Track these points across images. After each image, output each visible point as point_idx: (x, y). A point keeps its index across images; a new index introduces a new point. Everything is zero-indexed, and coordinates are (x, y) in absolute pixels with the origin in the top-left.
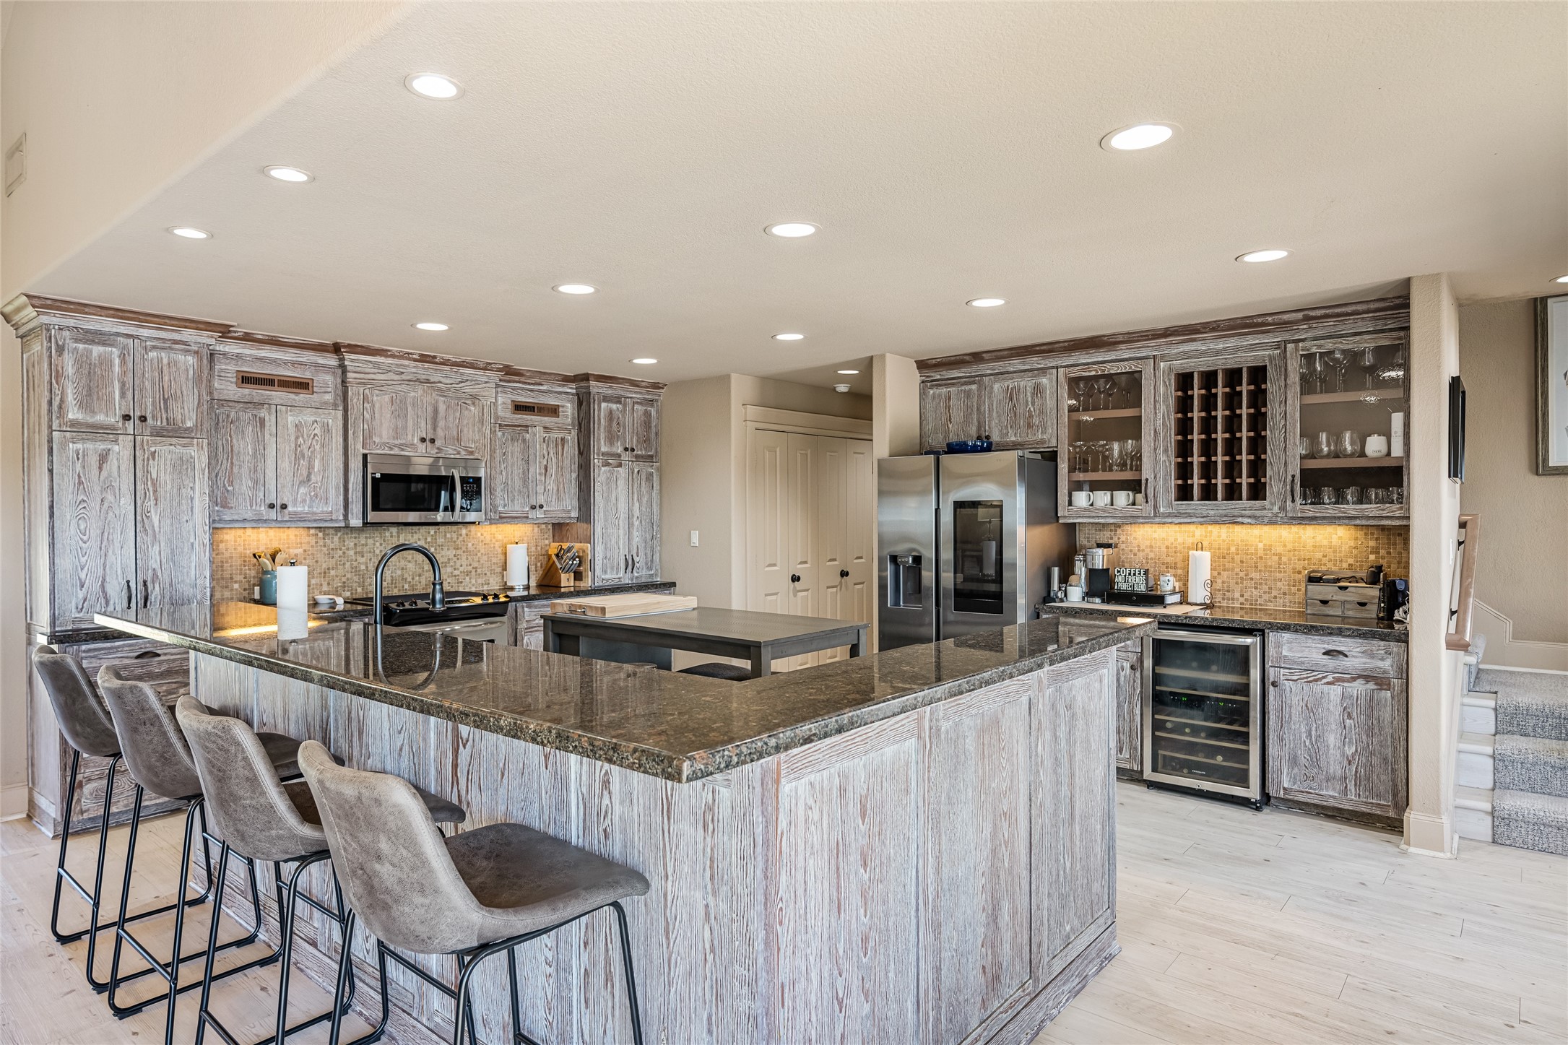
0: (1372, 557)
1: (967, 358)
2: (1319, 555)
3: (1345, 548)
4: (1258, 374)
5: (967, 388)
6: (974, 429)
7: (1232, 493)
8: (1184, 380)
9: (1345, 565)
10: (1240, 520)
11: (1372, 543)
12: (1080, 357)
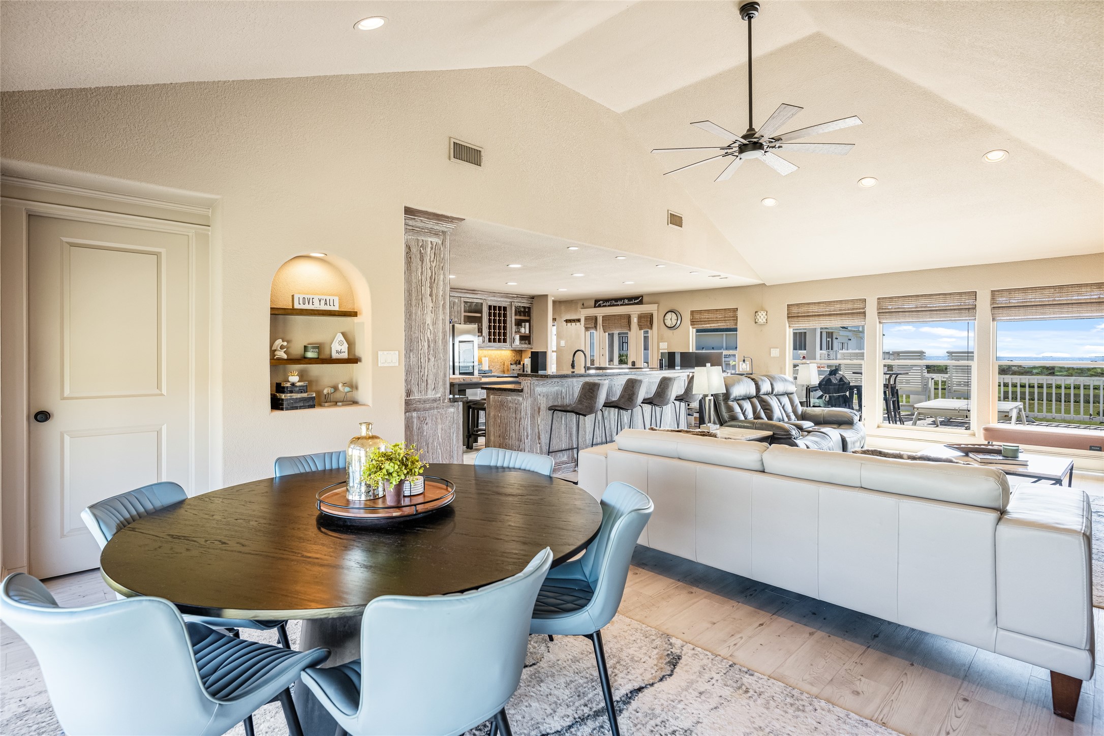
2: (505, 358)
3: (511, 356)
4: (505, 309)
7: (499, 341)
8: (490, 307)
9: (510, 360)
10: (503, 348)
12: (468, 295)
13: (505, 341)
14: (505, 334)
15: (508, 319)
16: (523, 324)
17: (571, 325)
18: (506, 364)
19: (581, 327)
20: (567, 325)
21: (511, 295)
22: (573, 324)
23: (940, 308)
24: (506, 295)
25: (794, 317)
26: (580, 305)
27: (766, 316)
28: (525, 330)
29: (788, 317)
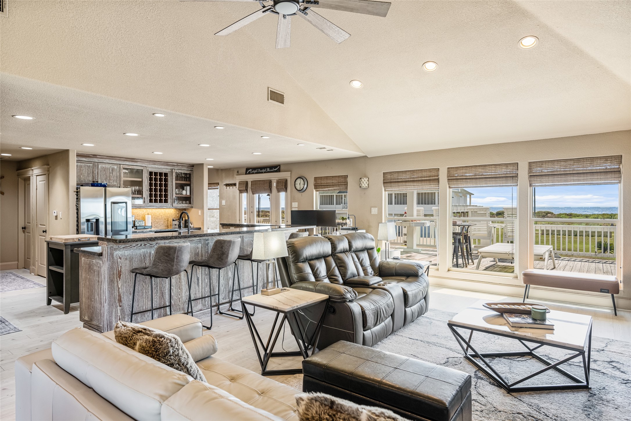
0: (178, 215)
1: (91, 156)
2: (169, 215)
3: (173, 213)
4: (166, 175)
5: (89, 165)
6: (91, 178)
7: (161, 201)
8: (151, 173)
9: (173, 217)
10: (164, 207)
11: (178, 212)
12: (127, 163)
13: (166, 201)
14: (166, 196)
15: (169, 183)
16: (185, 187)
17: (230, 188)
18: (169, 220)
19: (236, 190)
20: (226, 188)
21: (171, 164)
22: (231, 187)
23: (492, 176)
24: (167, 163)
25: (388, 182)
26: (236, 173)
27: (368, 182)
28: (186, 192)
29: (384, 183)
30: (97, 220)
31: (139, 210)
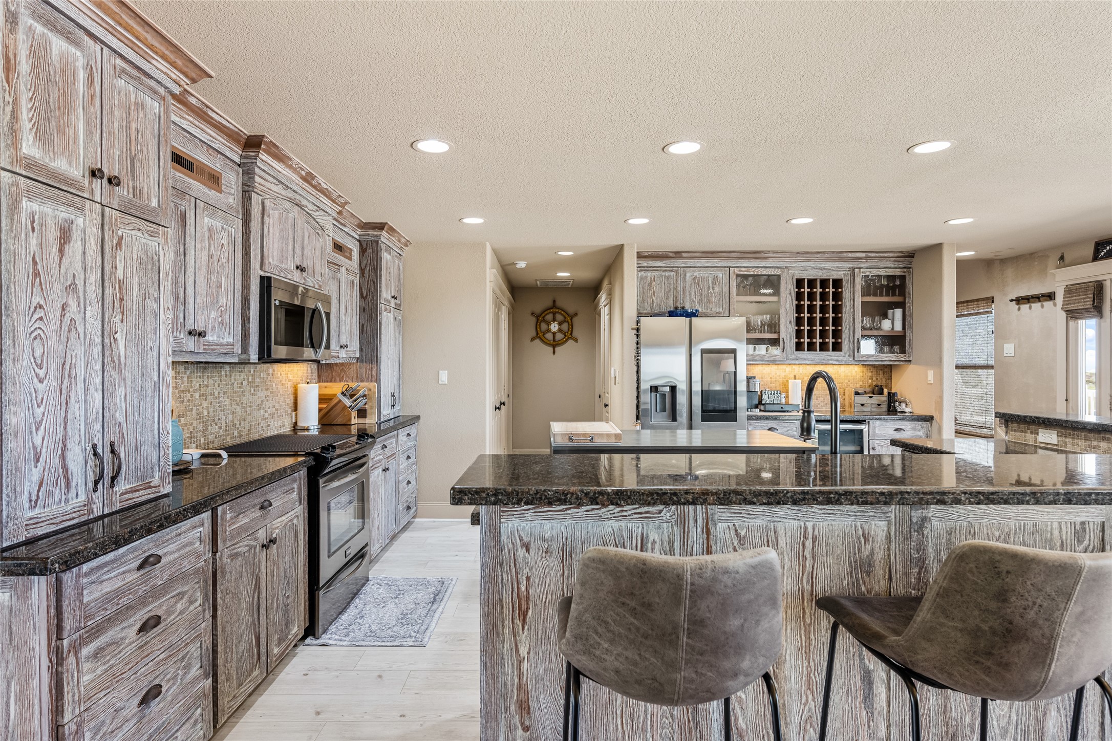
0: (870, 381)
1: (671, 254)
2: (846, 381)
3: (858, 377)
4: (837, 283)
5: (667, 274)
6: (672, 301)
7: (824, 347)
8: (799, 283)
9: (858, 386)
10: (831, 362)
11: (870, 374)
12: (746, 263)
13: (837, 347)
14: (837, 334)
15: (846, 303)
16: (890, 312)
17: (1030, 308)
18: (847, 393)
19: (1055, 312)
20: (1019, 309)
21: (850, 255)
22: (1036, 306)
24: (838, 255)
26: (1054, 259)
28: (892, 323)
30: (673, 389)
31: (775, 367)
